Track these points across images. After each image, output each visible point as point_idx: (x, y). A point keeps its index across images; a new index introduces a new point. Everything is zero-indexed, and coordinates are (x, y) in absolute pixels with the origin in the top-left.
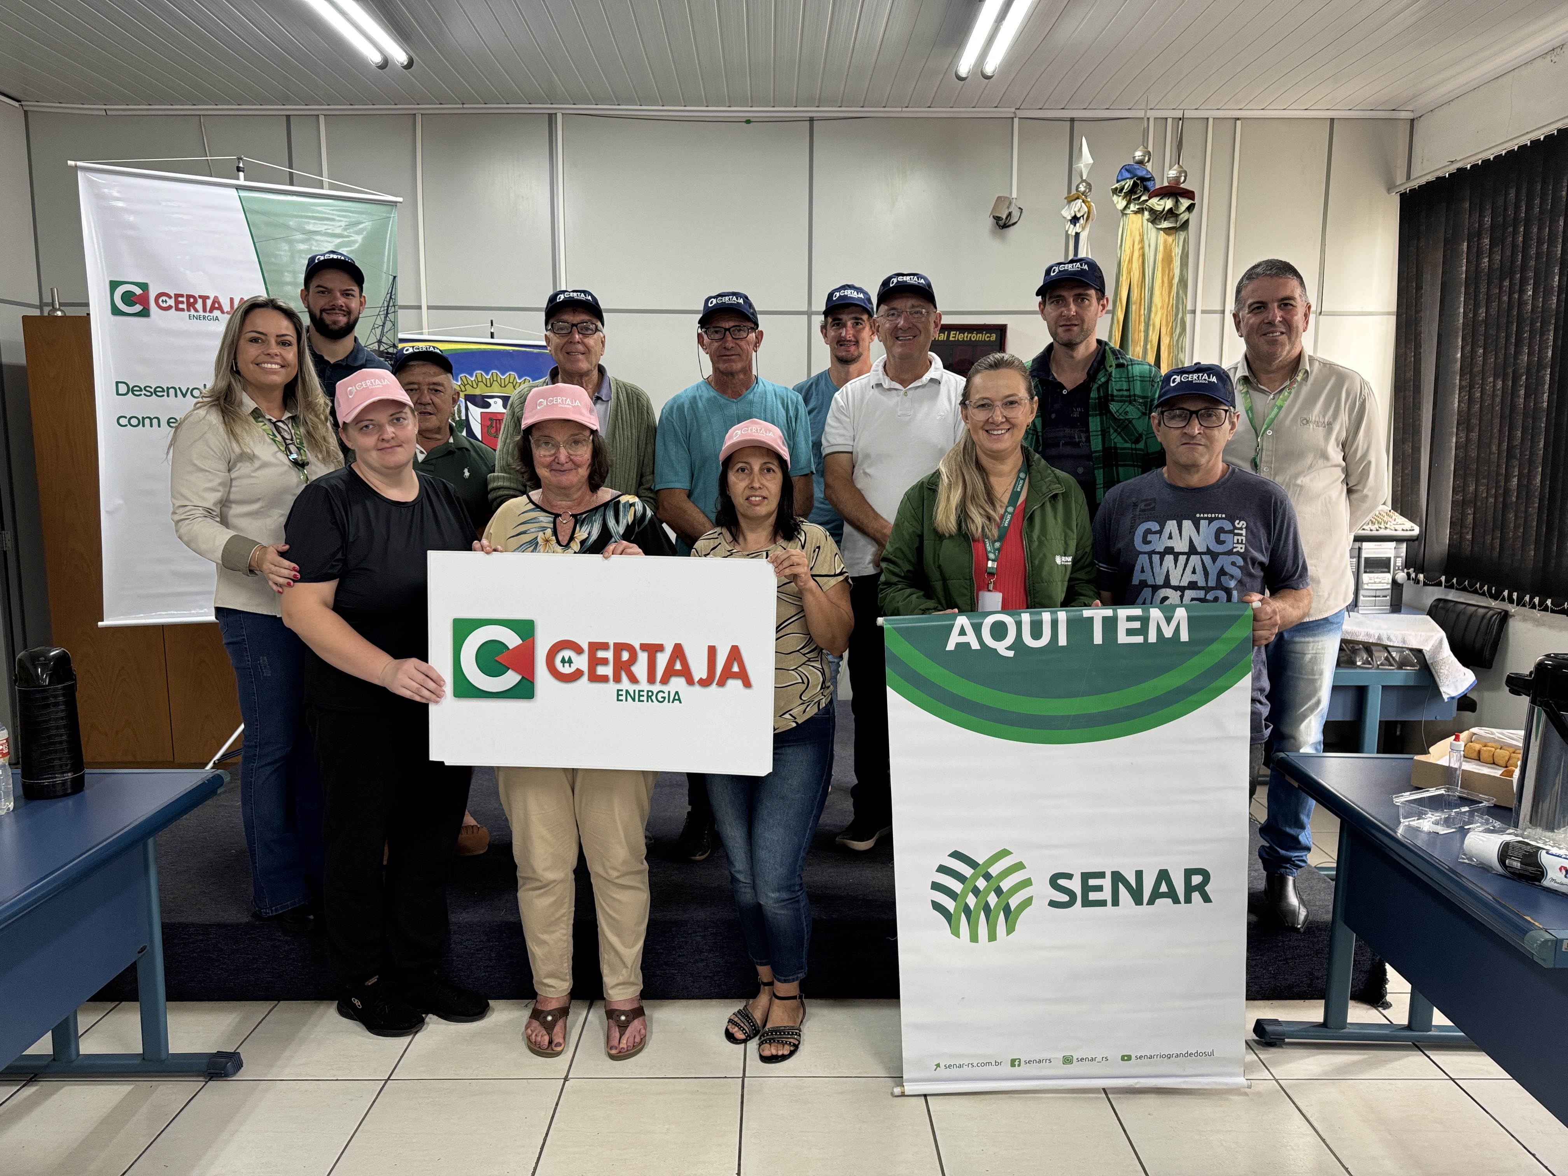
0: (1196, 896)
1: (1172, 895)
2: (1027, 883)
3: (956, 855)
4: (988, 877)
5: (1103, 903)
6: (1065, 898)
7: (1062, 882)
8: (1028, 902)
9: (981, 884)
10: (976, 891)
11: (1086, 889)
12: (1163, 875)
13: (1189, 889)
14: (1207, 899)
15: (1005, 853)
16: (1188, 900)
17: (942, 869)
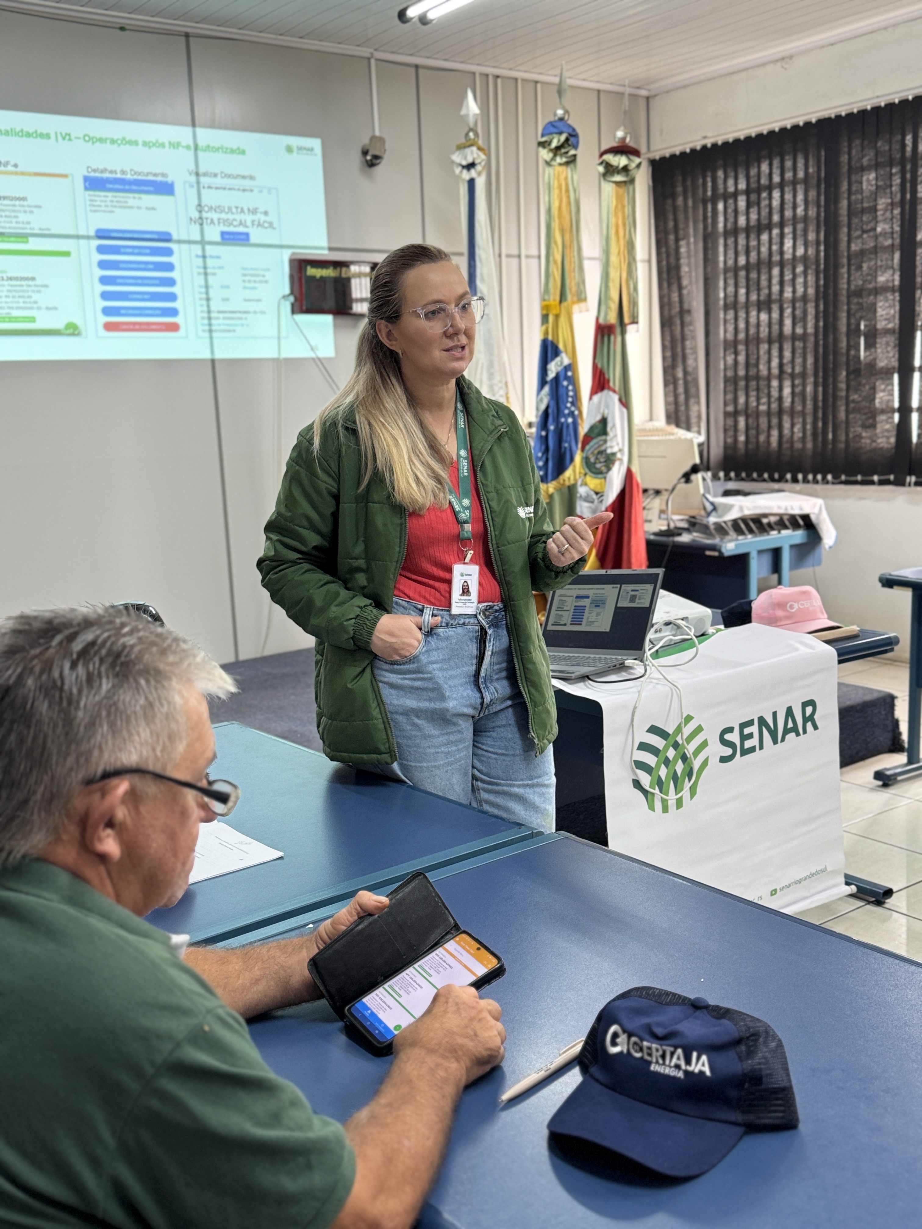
0: (809, 725)
1: (795, 730)
2: (704, 744)
3: (654, 730)
4: (676, 745)
5: (752, 750)
6: (728, 751)
7: (727, 737)
8: (705, 763)
9: (671, 753)
10: (667, 762)
11: (744, 738)
12: (789, 712)
13: (805, 720)
14: (816, 727)
15: (689, 719)
16: (805, 732)
17: (643, 746)
